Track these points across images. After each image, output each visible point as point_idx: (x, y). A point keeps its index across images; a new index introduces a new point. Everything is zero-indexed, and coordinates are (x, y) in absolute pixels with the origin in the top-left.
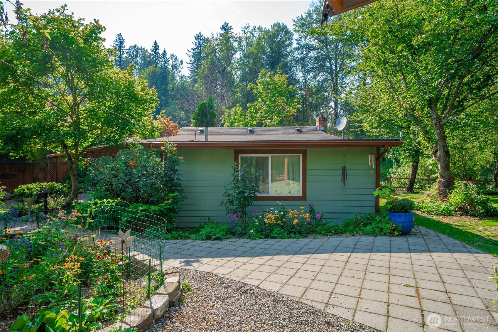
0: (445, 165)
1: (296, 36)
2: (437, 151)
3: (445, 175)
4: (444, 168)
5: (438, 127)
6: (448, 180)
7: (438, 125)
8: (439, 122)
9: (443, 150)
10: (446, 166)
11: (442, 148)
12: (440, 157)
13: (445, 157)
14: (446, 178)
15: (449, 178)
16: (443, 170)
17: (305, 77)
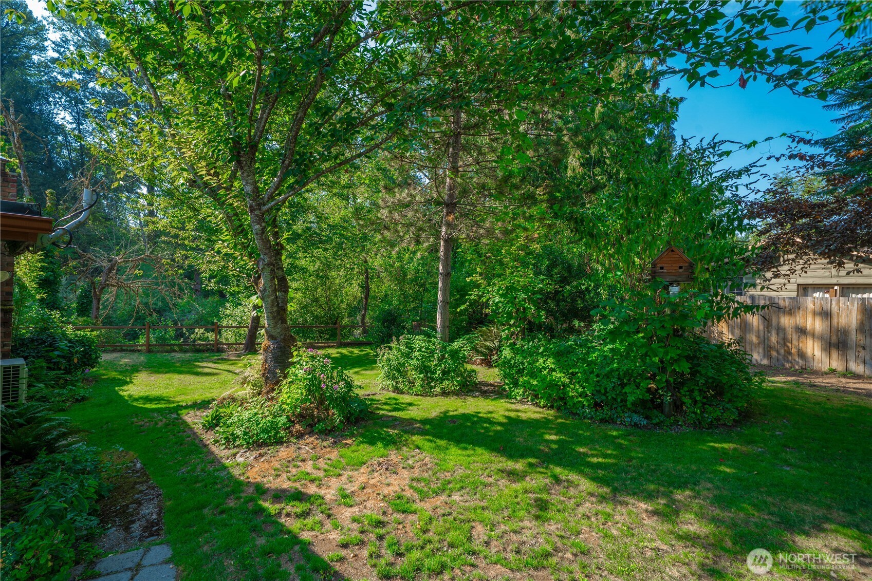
0: (275, 309)
1: (54, 36)
2: (259, 277)
3: (275, 332)
4: (274, 318)
5: (257, 216)
6: (282, 345)
7: (257, 212)
8: (259, 205)
9: (271, 274)
10: (278, 312)
11: (268, 270)
12: (265, 290)
13: (275, 291)
14: (279, 339)
15: (284, 340)
16: (272, 322)
17: (79, 124)
